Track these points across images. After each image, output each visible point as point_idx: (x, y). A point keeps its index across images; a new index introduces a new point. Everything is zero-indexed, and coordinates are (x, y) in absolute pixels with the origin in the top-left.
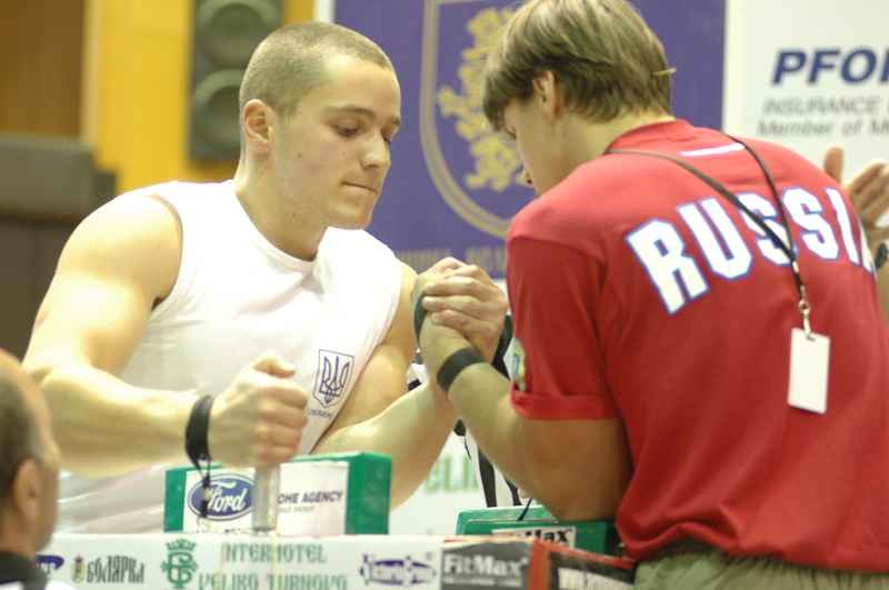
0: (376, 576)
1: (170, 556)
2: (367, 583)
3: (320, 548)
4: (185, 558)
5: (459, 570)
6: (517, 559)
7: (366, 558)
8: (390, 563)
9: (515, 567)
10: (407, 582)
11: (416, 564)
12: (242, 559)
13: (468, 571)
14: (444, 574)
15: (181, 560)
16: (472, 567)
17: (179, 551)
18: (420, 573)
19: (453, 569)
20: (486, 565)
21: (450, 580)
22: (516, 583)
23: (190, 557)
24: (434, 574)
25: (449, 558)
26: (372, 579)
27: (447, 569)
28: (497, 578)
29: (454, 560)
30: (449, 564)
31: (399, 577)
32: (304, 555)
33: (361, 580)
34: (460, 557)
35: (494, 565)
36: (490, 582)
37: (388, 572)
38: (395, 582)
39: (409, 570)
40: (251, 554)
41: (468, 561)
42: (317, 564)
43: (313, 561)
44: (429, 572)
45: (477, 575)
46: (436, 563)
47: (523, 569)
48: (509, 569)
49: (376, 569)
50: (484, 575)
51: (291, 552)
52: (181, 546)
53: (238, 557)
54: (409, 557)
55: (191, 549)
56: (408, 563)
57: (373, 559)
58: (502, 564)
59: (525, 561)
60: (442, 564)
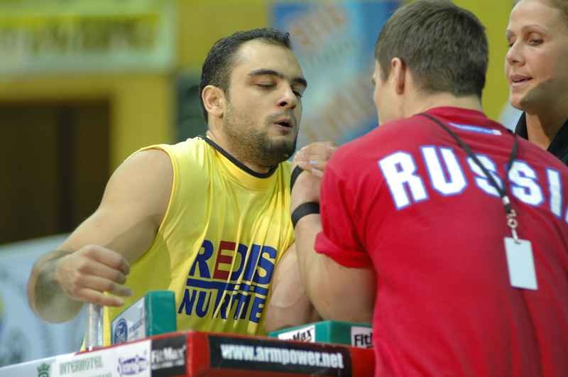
0: (125, 371)
1: (40, 375)
2: (121, 375)
3: (100, 358)
4: (45, 376)
5: (158, 360)
6: (181, 347)
7: (119, 360)
8: (130, 361)
9: (181, 351)
10: (137, 372)
11: (141, 359)
12: (69, 372)
13: (161, 359)
14: (152, 364)
16: (163, 356)
17: (44, 371)
18: (142, 363)
19: (155, 360)
20: (169, 354)
21: (155, 367)
22: (181, 363)
23: (47, 373)
24: (147, 364)
25: (153, 353)
26: (123, 373)
27: (153, 361)
28: (174, 361)
29: (156, 354)
30: (153, 356)
31: (134, 369)
32: (94, 365)
33: (118, 374)
34: (157, 351)
35: (172, 353)
36: (169, 365)
37: (129, 367)
38: (132, 373)
39: (137, 364)
40: (72, 367)
41: (161, 353)
42: (99, 369)
43: (97, 367)
44: (145, 362)
45: (166, 361)
46: (148, 357)
47: (185, 353)
48: (178, 354)
49: (124, 366)
50: (168, 361)
51: (89, 362)
52: (44, 369)
53: (67, 370)
54: (137, 356)
55: (47, 369)
56: (137, 360)
57: (122, 361)
58: (175, 352)
59: (185, 347)
60: (151, 357)
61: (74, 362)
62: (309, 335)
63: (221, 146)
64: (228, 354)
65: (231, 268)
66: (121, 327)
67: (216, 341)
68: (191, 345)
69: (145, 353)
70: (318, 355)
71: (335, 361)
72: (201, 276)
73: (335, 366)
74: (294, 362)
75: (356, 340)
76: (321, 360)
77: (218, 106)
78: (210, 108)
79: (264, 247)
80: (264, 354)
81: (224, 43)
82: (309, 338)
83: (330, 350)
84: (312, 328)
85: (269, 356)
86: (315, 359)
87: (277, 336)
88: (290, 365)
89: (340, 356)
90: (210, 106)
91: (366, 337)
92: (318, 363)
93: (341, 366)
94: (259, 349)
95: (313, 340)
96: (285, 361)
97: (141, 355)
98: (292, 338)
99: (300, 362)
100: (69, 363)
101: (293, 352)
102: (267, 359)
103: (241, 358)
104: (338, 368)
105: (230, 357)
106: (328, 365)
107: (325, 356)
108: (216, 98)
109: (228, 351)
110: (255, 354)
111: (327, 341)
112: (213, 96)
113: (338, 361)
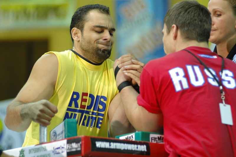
1: (20, 154)
2: (54, 154)
3: (45, 147)
4: (23, 154)
5: (69, 148)
6: (79, 143)
7: (54, 148)
8: (58, 148)
9: (79, 144)
11: (63, 148)
12: (32, 153)
13: (71, 148)
14: (67, 150)
15: (22, 155)
16: (72, 146)
17: (22, 152)
18: (63, 149)
19: (68, 148)
20: (74, 145)
21: (68, 151)
22: (79, 149)
23: (23, 153)
24: (65, 149)
25: (68, 145)
26: (55, 153)
27: (67, 148)
28: (76, 148)
29: (69, 145)
30: (68, 146)
31: (60, 152)
32: (43, 150)
33: (53, 154)
34: (69, 144)
35: (76, 145)
36: (74, 150)
39: (61, 149)
40: (34, 150)
41: (71, 145)
43: (44, 151)
44: (64, 149)
45: (73, 148)
46: (65, 147)
47: (81, 145)
48: (78, 145)
50: (74, 148)
51: (41, 149)
52: (22, 151)
53: (32, 152)
54: (61, 146)
55: (24, 152)
56: (61, 148)
57: (55, 148)
58: (77, 144)
59: (81, 143)
60: (67, 147)
61: (35, 149)
62: (132, 137)
63: (79, 54)
64: (99, 146)
65: (87, 104)
66: (54, 134)
67: (94, 140)
68: (83, 142)
69: (64, 145)
70: (136, 146)
71: (143, 148)
72: (75, 107)
73: (143, 150)
74: (126, 149)
75: (152, 139)
76: (137, 148)
77: (77, 37)
78: (74, 38)
79: (101, 96)
80: (114, 146)
81: (81, 10)
82: (132, 139)
83: (141, 144)
84: (133, 134)
85: (116, 146)
86: (135, 147)
87: (119, 138)
88: (124, 150)
89: (145, 146)
90: (74, 36)
91: (156, 138)
92: (136, 149)
93: (146, 150)
94: (112, 144)
95: (134, 140)
96: (122, 148)
97: (63, 146)
98: (125, 138)
99: (129, 149)
100: (32, 149)
101: (126, 145)
102: (115, 148)
103: (104, 147)
104: (144, 151)
105: (100, 147)
106: (140, 150)
107: (139, 146)
108: (77, 33)
109: (99, 144)
110: (110, 145)
111: (139, 140)
112: (76, 32)
113: (144, 149)
